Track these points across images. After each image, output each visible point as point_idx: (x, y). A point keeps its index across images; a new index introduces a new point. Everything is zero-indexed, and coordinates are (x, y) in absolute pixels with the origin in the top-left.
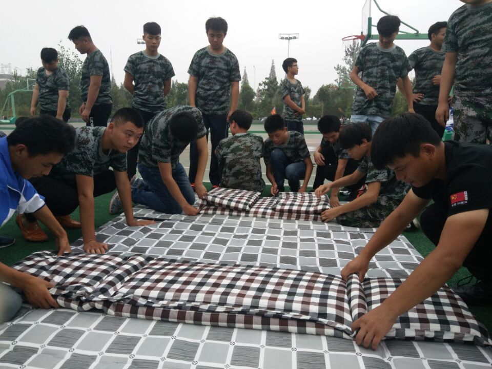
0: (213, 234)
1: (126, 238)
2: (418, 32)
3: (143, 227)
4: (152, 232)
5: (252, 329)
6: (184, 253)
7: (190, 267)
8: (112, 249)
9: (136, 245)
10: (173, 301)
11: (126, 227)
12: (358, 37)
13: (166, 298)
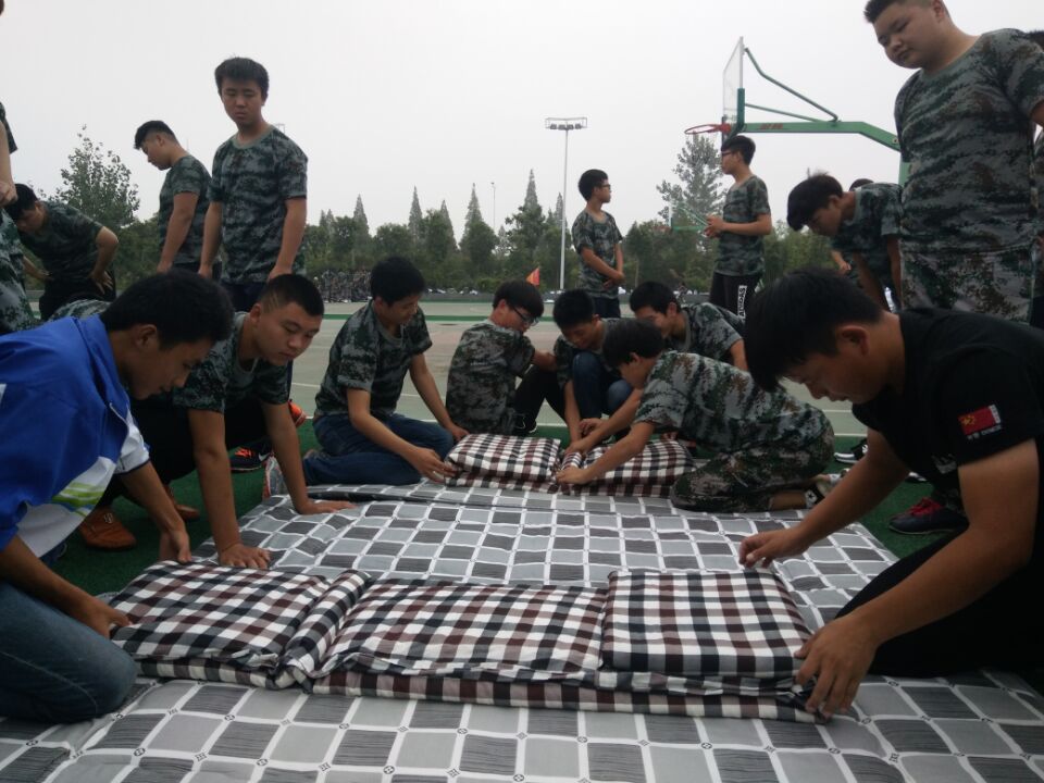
0: (481, 528)
1: (304, 538)
2: (836, 117)
3: (331, 515)
4: (353, 524)
5: (613, 711)
6: (432, 566)
7: (458, 594)
8: (281, 561)
9: (328, 551)
10: (443, 661)
11: (294, 516)
12: (716, 128)
13: (425, 654)
